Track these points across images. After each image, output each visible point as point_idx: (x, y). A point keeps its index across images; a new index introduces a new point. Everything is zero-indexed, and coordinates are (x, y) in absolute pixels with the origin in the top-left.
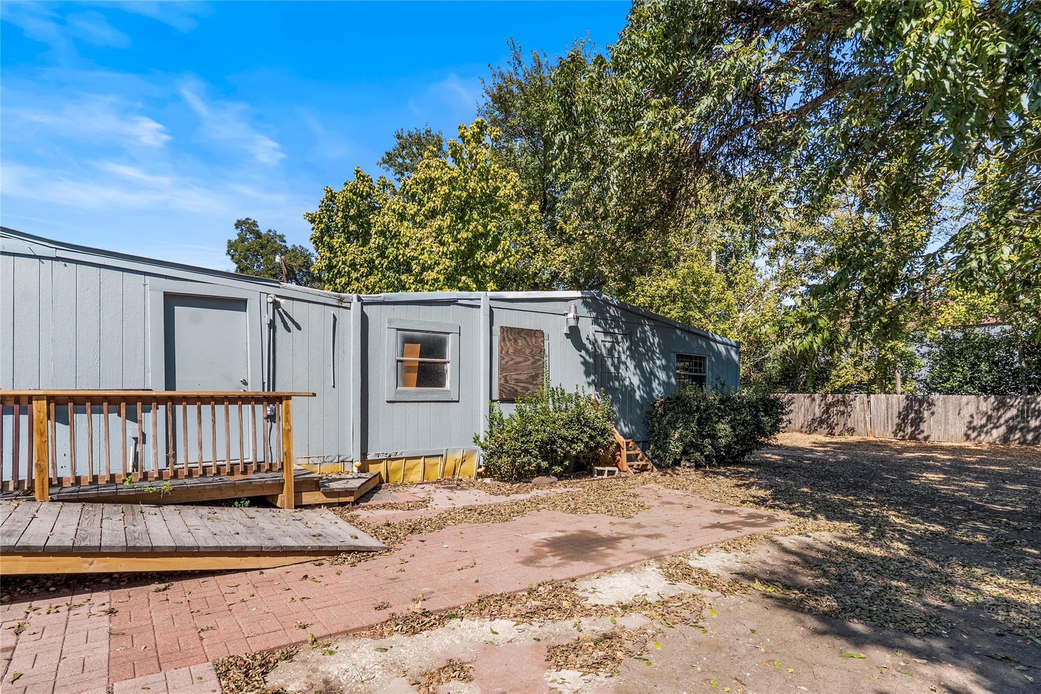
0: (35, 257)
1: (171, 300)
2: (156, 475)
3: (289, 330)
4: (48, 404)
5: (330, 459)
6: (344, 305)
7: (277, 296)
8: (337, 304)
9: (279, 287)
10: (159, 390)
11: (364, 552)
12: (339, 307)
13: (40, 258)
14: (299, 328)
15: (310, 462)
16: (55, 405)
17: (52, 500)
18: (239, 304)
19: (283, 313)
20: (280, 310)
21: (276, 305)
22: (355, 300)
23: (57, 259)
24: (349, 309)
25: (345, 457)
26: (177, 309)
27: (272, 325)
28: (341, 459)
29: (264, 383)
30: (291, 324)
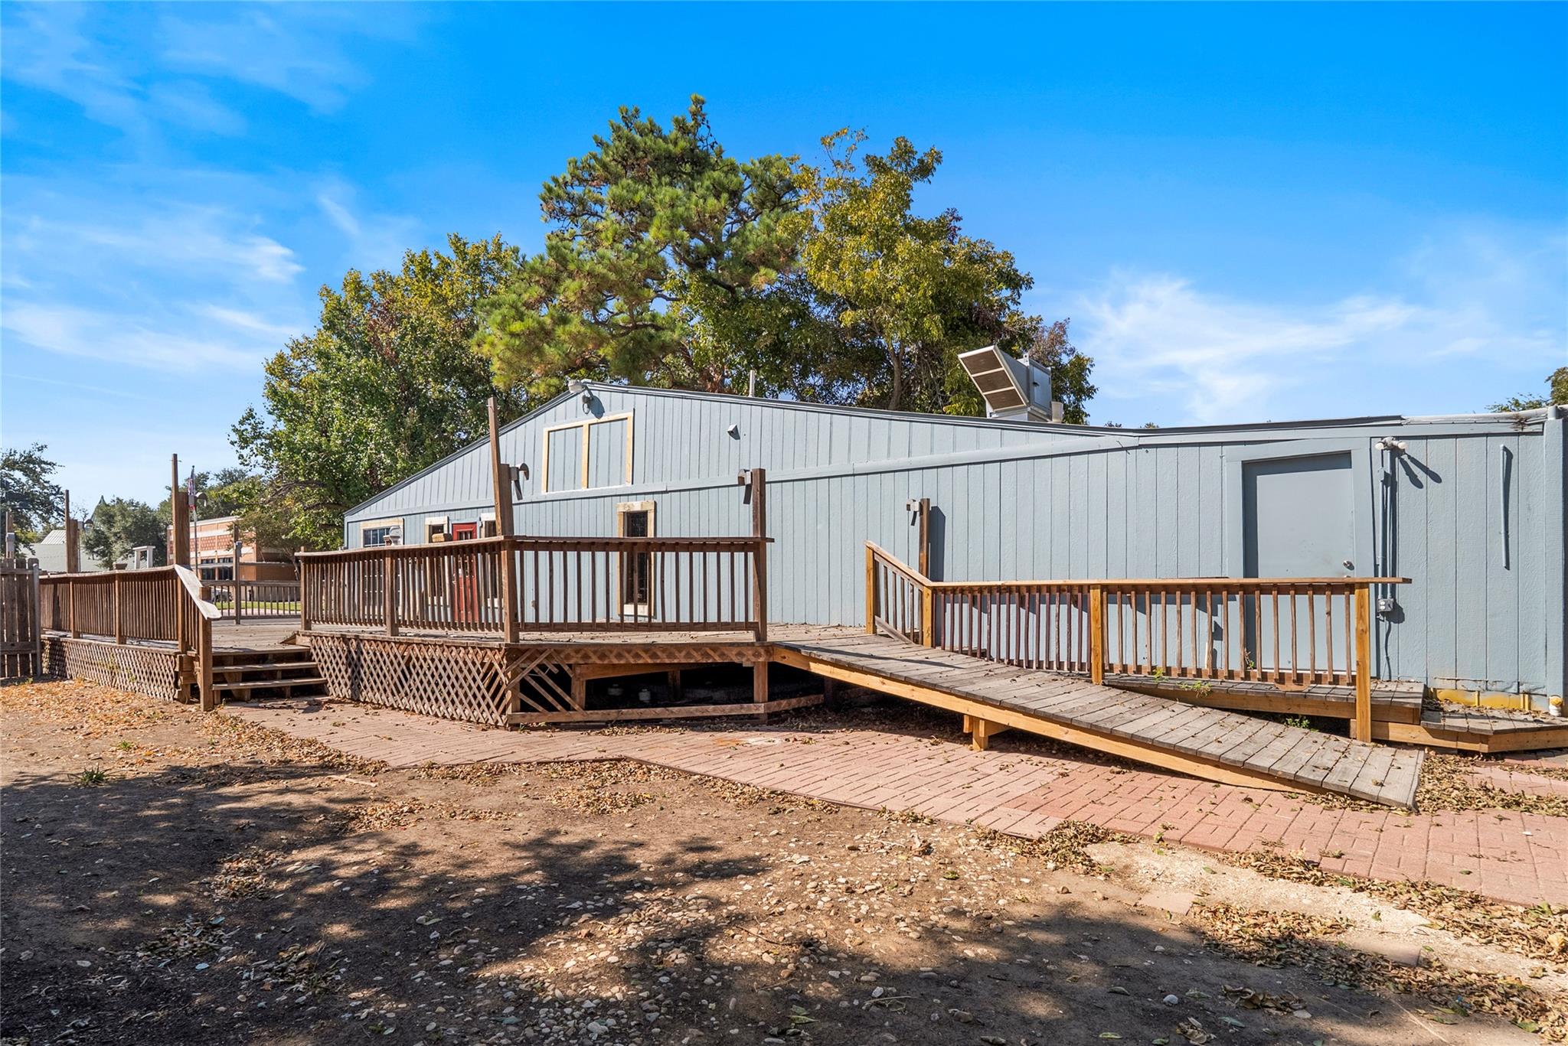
0: (1122, 449)
1: (1251, 470)
2: (1194, 672)
3: (1419, 485)
4: (1102, 593)
5: (1499, 686)
6: (1527, 429)
7: (1398, 438)
8: (1512, 431)
9: (1400, 425)
10: (1237, 576)
11: (1362, 799)
12: (1519, 434)
13: (1126, 449)
14: (1436, 478)
15: (1460, 687)
16: (1136, 593)
17: (1104, 685)
18: (1341, 459)
19: (1409, 462)
20: (1405, 457)
21: (1395, 452)
22: (1551, 418)
23: (1140, 447)
24: (1541, 433)
25: (1532, 686)
26: (1261, 480)
27: (1390, 481)
28: (1523, 688)
29: (1376, 566)
30: (1425, 475)
